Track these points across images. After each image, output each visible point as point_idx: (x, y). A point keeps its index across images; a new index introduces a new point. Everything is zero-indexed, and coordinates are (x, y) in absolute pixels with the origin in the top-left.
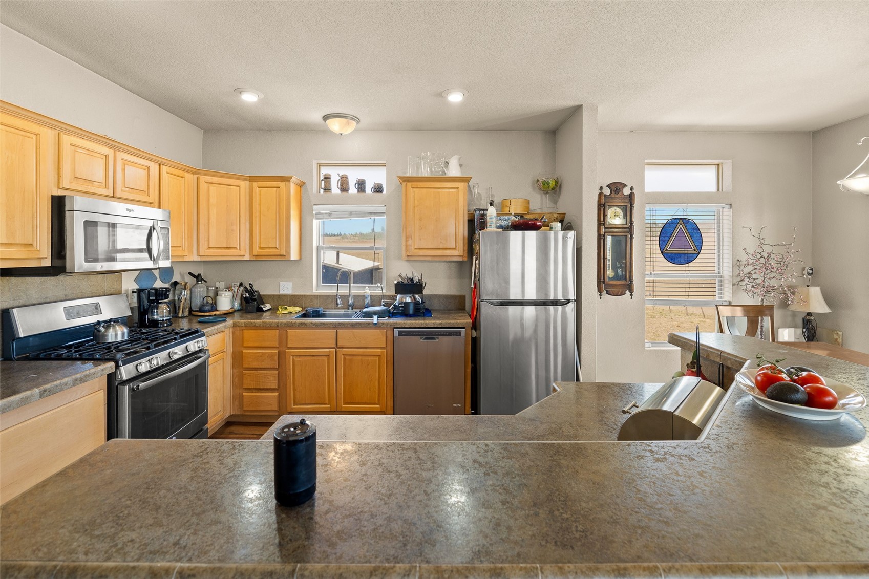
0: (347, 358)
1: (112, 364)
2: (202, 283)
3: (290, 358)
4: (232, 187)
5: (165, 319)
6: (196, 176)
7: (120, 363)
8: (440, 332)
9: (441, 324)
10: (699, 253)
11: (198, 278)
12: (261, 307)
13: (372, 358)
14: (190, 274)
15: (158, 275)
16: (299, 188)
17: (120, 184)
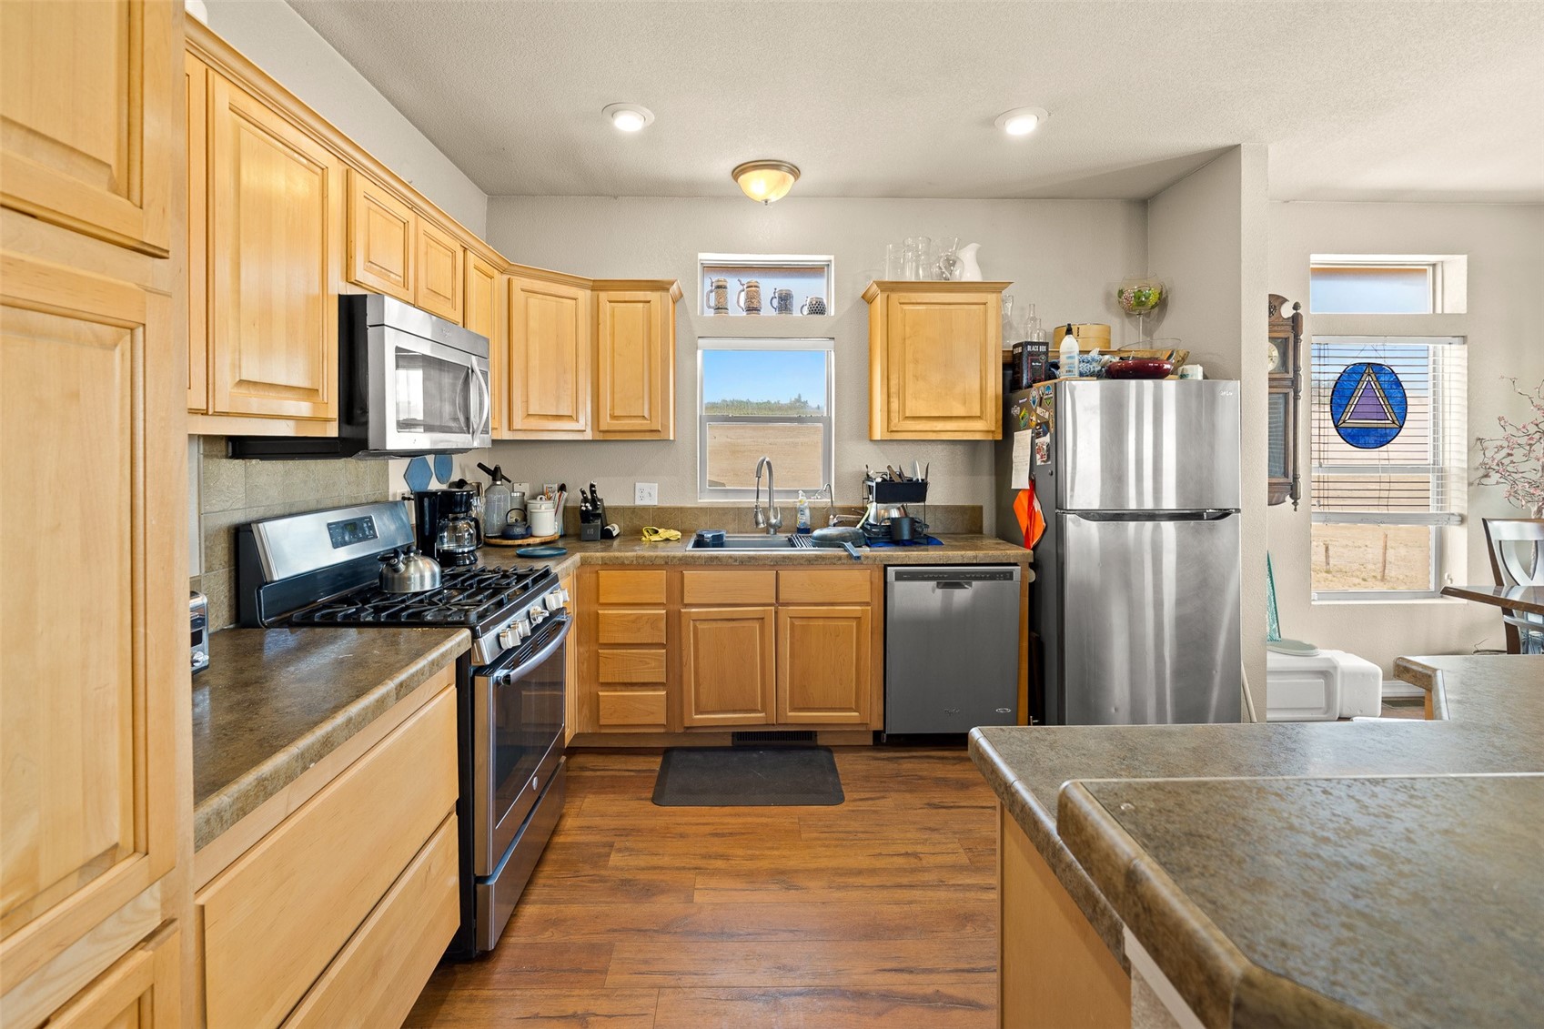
0: (797, 622)
1: (466, 633)
2: (502, 485)
3: (689, 625)
4: (565, 300)
5: (466, 550)
6: (505, 277)
7: (478, 629)
8: (969, 573)
9: (976, 557)
10: (1401, 427)
11: (495, 474)
12: (609, 530)
13: (844, 623)
14: (480, 466)
15: (433, 468)
16: (673, 305)
17: (422, 281)
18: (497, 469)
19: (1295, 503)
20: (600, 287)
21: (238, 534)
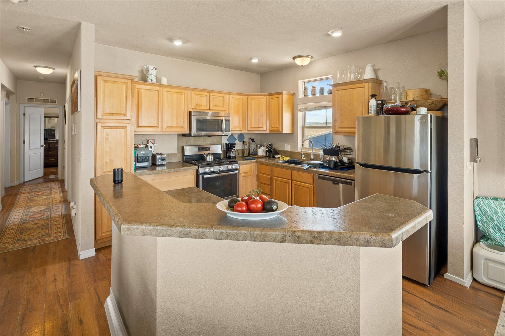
0: (296, 186)
1: (197, 167)
2: (253, 143)
3: (274, 181)
4: (261, 100)
5: (233, 156)
6: (247, 97)
7: (199, 167)
8: (340, 181)
9: (340, 176)
11: (253, 140)
12: (276, 156)
13: (306, 189)
14: (250, 138)
15: (237, 138)
16: (292, 96)
17: (212, 105)
18: (253, 139)
20: (270, 95)
21: (183, 148)
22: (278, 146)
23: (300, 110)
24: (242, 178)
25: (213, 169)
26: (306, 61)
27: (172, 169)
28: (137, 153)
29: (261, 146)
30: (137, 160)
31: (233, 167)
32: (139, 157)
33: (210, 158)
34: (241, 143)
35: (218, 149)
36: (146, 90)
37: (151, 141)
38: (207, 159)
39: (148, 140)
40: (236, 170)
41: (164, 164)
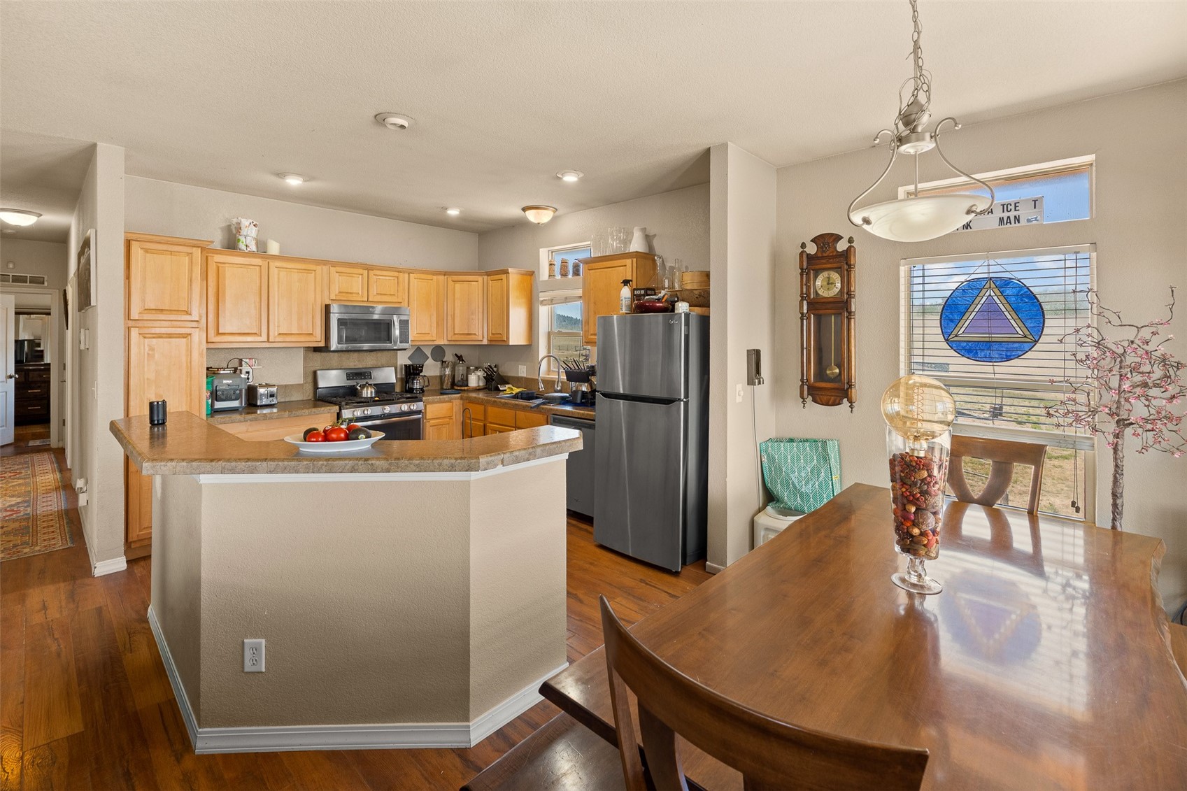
1: (337, 407)
4: (473, 283)
5: (418, 387)
6: (446, 277)
7: (345, 408)
8: (582, 423)
10: (1036, 342)
11: (460, 358)
12: (498, 387)
14: (456, 355)
15: (429, 355)
16: (529, 277)
17: (373, 291)
18: (461, 356)
19: (851, 407)
20: (489, 274)
21: (315, 373)
22: (507, 370)
23: (542, 303)
24: (431, 428)
25: (370, 411)
26: (544, 217)
27: (285, 411)
28: (216, 383)
29: (477, 369)
30: (215, 395)
31: (412, 408)
32: (219, 390)
33: (368, 393)
34: (439, 364)
35: (389, 375)
36: (235, 266)
37: (247, 360)
38: (362, 394)
39: (241, 360)
40: (419, 412)
41: (274, 404)
